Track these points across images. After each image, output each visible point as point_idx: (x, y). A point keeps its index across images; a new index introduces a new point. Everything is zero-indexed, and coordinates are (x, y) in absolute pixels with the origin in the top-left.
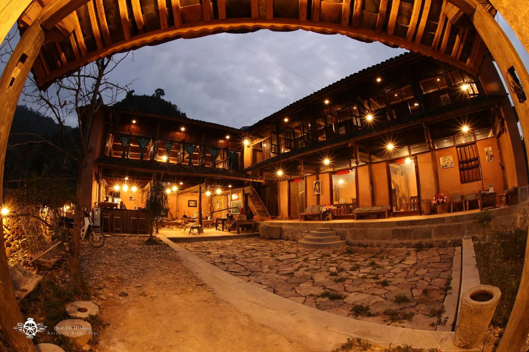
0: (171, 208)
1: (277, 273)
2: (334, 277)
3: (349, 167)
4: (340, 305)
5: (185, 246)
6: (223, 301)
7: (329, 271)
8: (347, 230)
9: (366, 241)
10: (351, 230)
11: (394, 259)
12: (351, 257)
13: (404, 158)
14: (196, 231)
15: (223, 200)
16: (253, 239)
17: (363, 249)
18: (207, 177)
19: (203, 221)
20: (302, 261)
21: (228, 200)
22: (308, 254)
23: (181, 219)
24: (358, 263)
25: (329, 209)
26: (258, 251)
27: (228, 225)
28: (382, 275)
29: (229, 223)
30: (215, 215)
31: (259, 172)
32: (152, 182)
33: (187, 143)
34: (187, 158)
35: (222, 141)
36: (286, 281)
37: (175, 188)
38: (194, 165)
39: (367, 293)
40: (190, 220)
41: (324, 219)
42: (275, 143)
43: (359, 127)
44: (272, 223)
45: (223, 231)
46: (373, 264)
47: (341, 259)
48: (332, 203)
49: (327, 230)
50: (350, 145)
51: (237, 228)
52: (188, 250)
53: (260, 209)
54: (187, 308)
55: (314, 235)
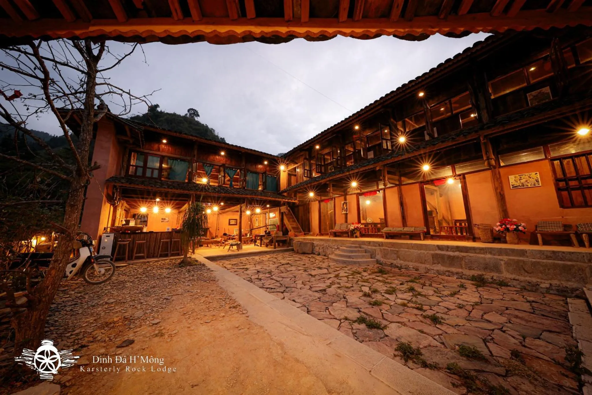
0: (210, 227)
1: (310, 289)
2: (369, 299)
3: (376, 188)
4: (381, 338)
5: (223, 264)
6: (256, 325)
7: (362, 291)
8: (378, 248)
9: (399, 262)
10: (381, 250)
11: (442, 289)
12: (384, 278)
13: (444, 178)
14: (235, 247)
15: (261, 219)
16: (288, 253)
17: (397, 270)
18: (247, 198)
19: (242, 237)
20: (334, 277)
21: (266, 219)
22: (339, 270)
23: (221, 237)
24: (394, 286)
25: (357, 227)
26: (292, 266)
27: (266, 241)
28: (428, 307)
29: (267, 239)
30: (253, 231)
31: (293, 194)
32: (190, 203)
33: (227, 167)
34: (228, 181)
35: (260, 166)
36: (319, 298)
37: (216, 208)
38: (235, 187)
39: (413, 328)
40: (230, 238)
41: (352, 236)
42: (307, 168)
43: (390, 150)
44: (304, 239)
45: (261, 246)
46: (412, 289)
47: (373, 279)
48: (359, 222)
49: (356, 247)
50: (378, 169)
51: (273, 244)
52: (226, 268)
53: (294, 226)
54: (214, 341)
55: (343, 251)
